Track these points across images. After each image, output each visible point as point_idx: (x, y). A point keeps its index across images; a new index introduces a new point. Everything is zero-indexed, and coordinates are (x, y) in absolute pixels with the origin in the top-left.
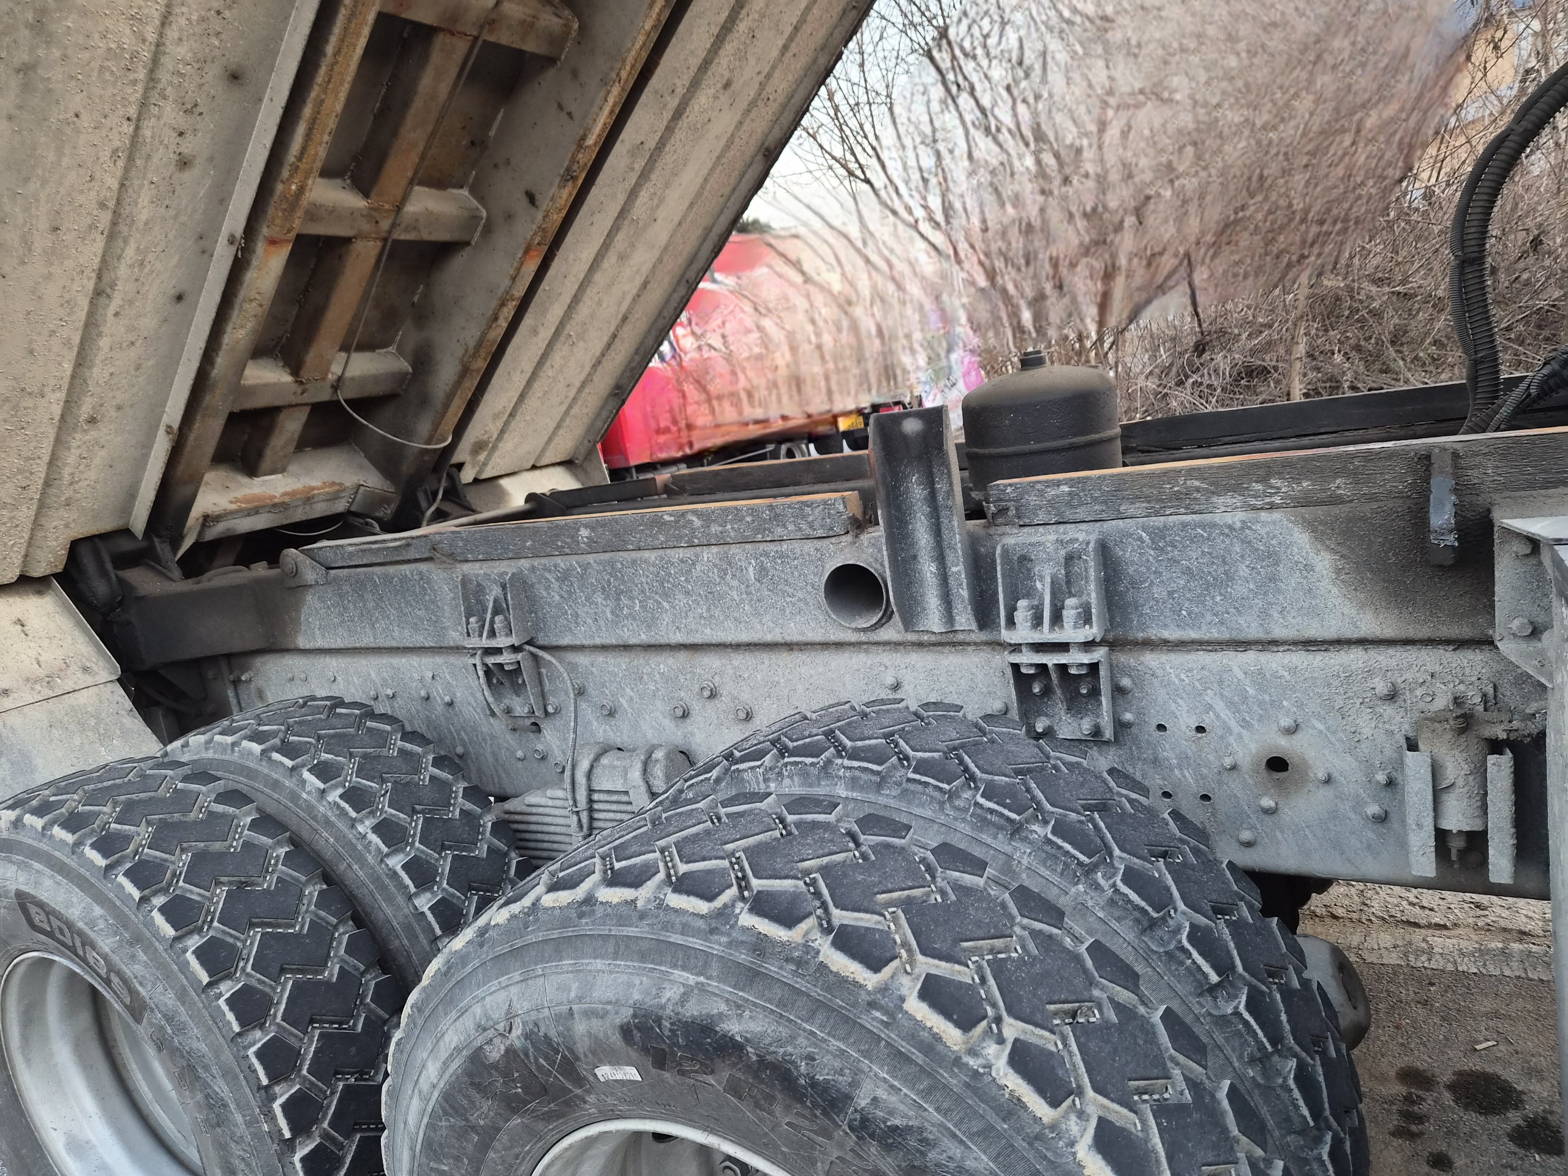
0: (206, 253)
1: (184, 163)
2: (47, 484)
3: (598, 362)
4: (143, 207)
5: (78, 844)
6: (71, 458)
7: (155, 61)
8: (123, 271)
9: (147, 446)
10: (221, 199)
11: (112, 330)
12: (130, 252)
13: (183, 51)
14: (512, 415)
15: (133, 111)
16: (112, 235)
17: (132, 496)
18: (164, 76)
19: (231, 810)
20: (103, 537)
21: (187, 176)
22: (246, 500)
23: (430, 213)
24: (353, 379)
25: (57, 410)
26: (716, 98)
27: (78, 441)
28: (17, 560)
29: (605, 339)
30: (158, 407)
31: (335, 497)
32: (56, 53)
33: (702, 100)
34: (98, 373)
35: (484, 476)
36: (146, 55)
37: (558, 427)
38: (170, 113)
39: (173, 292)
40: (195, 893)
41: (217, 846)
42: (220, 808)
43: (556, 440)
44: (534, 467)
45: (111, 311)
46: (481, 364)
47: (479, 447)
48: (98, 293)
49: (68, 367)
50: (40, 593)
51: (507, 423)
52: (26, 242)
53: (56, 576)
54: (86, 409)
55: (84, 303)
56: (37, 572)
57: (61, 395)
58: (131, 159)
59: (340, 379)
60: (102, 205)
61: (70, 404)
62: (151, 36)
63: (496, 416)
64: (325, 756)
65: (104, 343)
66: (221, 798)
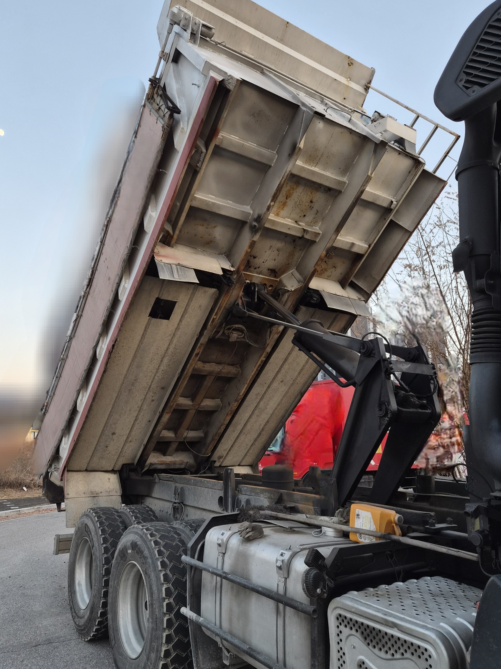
0: (155, 414)
1: (153, 401)
2: (121, 452)
3: (256, 440)
4: (145, 407)
5: (95, 516)
6: (125, 448)
7: (150, 387)
8: (140, 417)
9: (140, 448)
10: (159, 406)
11: (136, 426)
12: (142, 414)
13: (154, 386)
14: (230, 450)
15: (145, 394)
16: (139, 411)
17: (136, 457)
18: (151, 389)
19: (118, 518)
20: (129, 464)
21: (153, 402)
22: (161, 461)
23: (207, 405)
24: (189, 437)
25: (125, 439)
26: (279, 384)
27: (127, 444)
28: (112, 466)
29: (257, 435)
30: (143, 440)
31: (181, 464)
32: (134, 388)
33: (275, 384)
34: (133, 433)
35: (222, 465)
36: (148, 387)
37: (246, 455)
38: (151, 394)
39: (148, 420)
40: (107, 529)
41: (113, 523)
42: (117, 517)
43: (245, 459)
44: (239, 465)
45: (137, 423)
46: (217, 438)
47: (220, 457)
48: (136, 420)
49: (128, 432)
50: (115, 474)
51: (228, 452)
52: (125, 413)
53: (119, 471)
54: (130, 439)
55: (133, 422)
56: (115, 469)
57: (126, 436)
58: (144, 400)
59: (185, 437)
60: (138, 407)
61: (127, 438)
62: (149, 384)
63: (224, 450)
64: (138, 515)
65: (135, 428)
66: (118, 516)
